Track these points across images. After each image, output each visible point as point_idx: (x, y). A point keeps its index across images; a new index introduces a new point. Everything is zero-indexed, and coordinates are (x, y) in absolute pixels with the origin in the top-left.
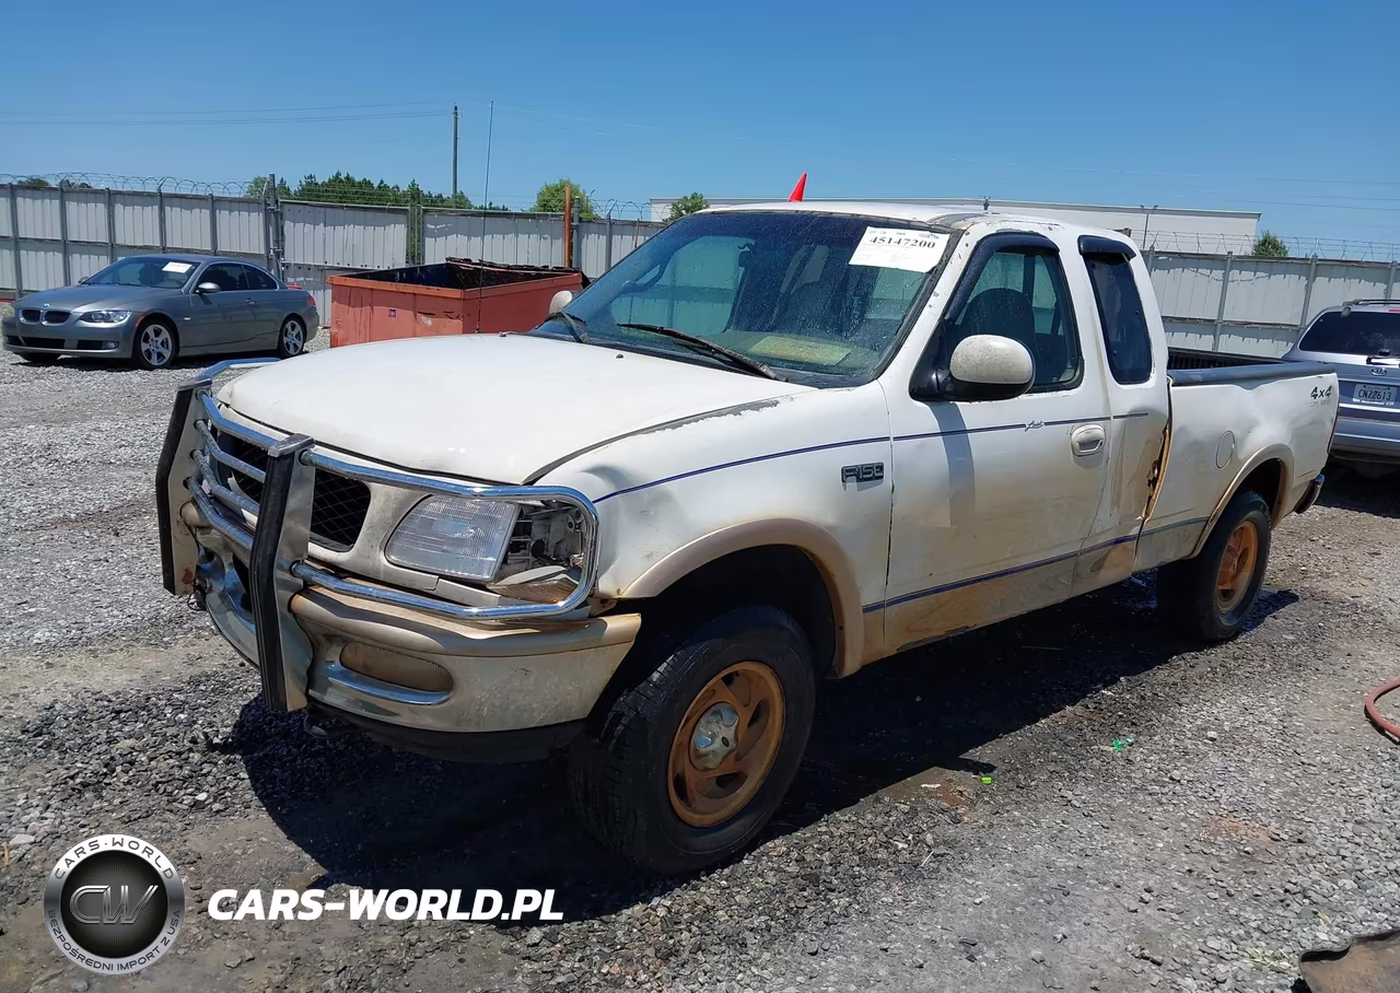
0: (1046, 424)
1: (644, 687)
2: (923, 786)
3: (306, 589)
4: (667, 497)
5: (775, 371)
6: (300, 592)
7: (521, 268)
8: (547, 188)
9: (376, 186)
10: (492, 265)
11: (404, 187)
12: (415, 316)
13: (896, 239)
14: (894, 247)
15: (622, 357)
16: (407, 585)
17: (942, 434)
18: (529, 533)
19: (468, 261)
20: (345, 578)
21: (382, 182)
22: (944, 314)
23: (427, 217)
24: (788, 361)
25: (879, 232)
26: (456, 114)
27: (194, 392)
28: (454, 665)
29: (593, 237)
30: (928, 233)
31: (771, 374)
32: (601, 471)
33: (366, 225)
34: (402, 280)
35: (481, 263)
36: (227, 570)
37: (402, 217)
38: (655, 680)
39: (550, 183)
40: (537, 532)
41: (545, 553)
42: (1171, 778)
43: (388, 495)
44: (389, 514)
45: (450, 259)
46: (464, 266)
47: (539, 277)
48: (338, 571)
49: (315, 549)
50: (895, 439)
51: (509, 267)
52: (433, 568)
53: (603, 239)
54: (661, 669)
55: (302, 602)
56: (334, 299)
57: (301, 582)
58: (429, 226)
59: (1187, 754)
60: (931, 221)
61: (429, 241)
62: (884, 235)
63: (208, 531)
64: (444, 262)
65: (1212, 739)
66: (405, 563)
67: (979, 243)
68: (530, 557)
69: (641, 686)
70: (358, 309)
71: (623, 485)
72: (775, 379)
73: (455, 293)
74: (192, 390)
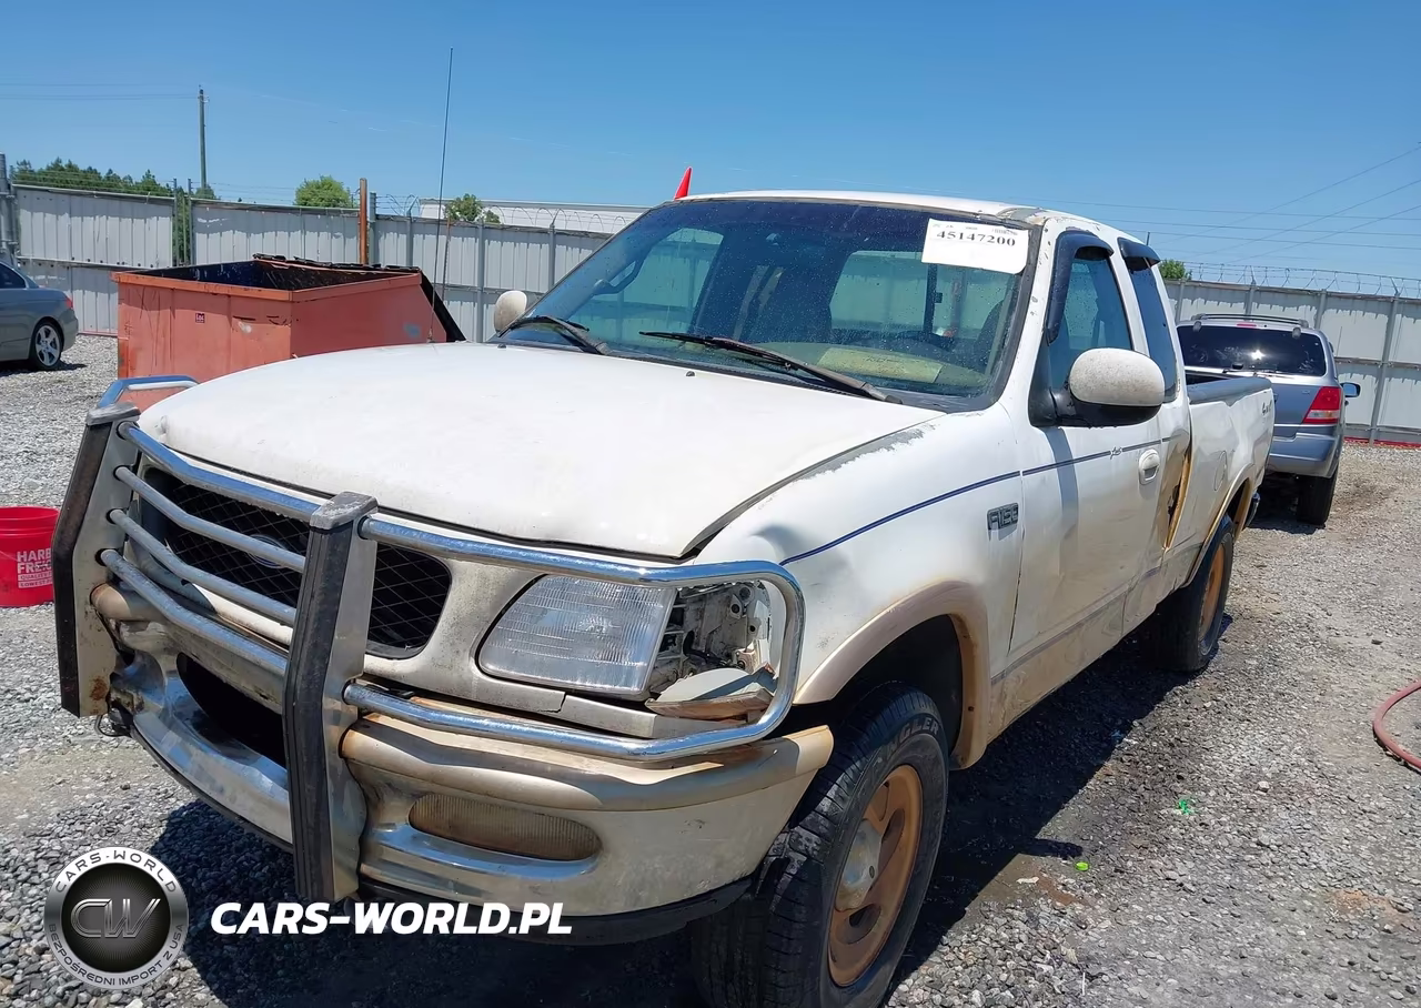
0: (1125, 450)
1: (812, 820)
2: (1020, 881)
3: (362, 722)
4: (841, 564)
5: (882, 392)
6: (354, 726)
7: (347, 267)
8: (307, 184)
9: (103, 175)
10: (310, 263)
11: (138, 178)
12: (230, 321)
13: (967, 233)
14: (967, 243)
15: (693, 374)
16: (515, 707)
17: (1057, 465)
18: (681, 623)
19: (282, 258)
20: (408, 697)
21: (110, 171)
22: (1046, 324)
23: (197, 209)
24: (887, 379)
25: (944, 226)
26: (202, 98)
27: (114, 426)
28: (604, 823)
29: (391, 236)
30: (1002, 228)
31: (879, 395)
32: (773, 533)
33: (121, 216)
34: (203, 279)
35: (297, 261)
36: (166, 680)
37: (168, 209)
38: (825, 810)
39: (310, 180)
40: (690, 621)
41: (693, 647)
42: (1259, 844)
43: (484, 578)
44: (485, 605)
45: (259, 256)
46: (276, 264)
47: (369, 277)
48: (394, 687)
49: (372, 663)
50: (1025, 473)
51: (332, 266)
52: (558, 681)
53: (404, 237)
54: (831, 793)
55: (359, 741)
56: (121, 300)
57: (354, 710)
58: (200, 220)
59: (1252, 811)
60: (999, 214)
61: (200, 238)
62: (952, 230)
63: (141, 625)
64: (252, 259)
65: (1265, 790)
66: (513, 673)
67: (1058, 240)
68: (682, 655)
69: (808, 818)
70: (155, 312)
71: (796, 549)
72: (886, 401)
73: (283, 295)
74: (110, 424)
